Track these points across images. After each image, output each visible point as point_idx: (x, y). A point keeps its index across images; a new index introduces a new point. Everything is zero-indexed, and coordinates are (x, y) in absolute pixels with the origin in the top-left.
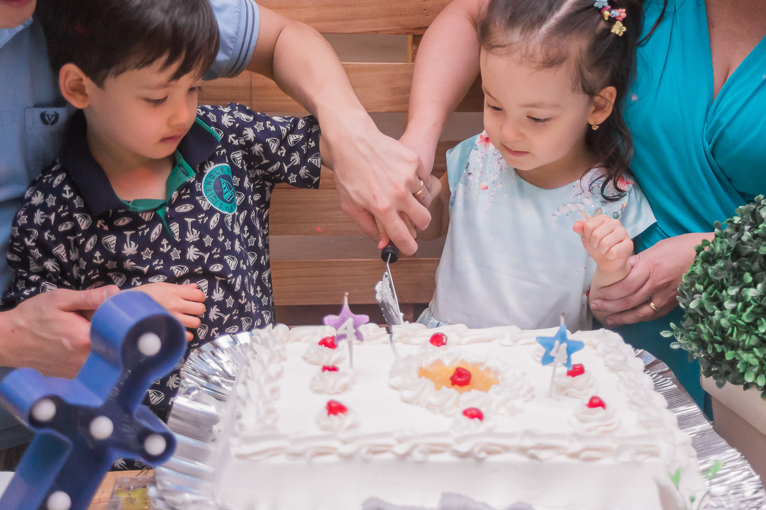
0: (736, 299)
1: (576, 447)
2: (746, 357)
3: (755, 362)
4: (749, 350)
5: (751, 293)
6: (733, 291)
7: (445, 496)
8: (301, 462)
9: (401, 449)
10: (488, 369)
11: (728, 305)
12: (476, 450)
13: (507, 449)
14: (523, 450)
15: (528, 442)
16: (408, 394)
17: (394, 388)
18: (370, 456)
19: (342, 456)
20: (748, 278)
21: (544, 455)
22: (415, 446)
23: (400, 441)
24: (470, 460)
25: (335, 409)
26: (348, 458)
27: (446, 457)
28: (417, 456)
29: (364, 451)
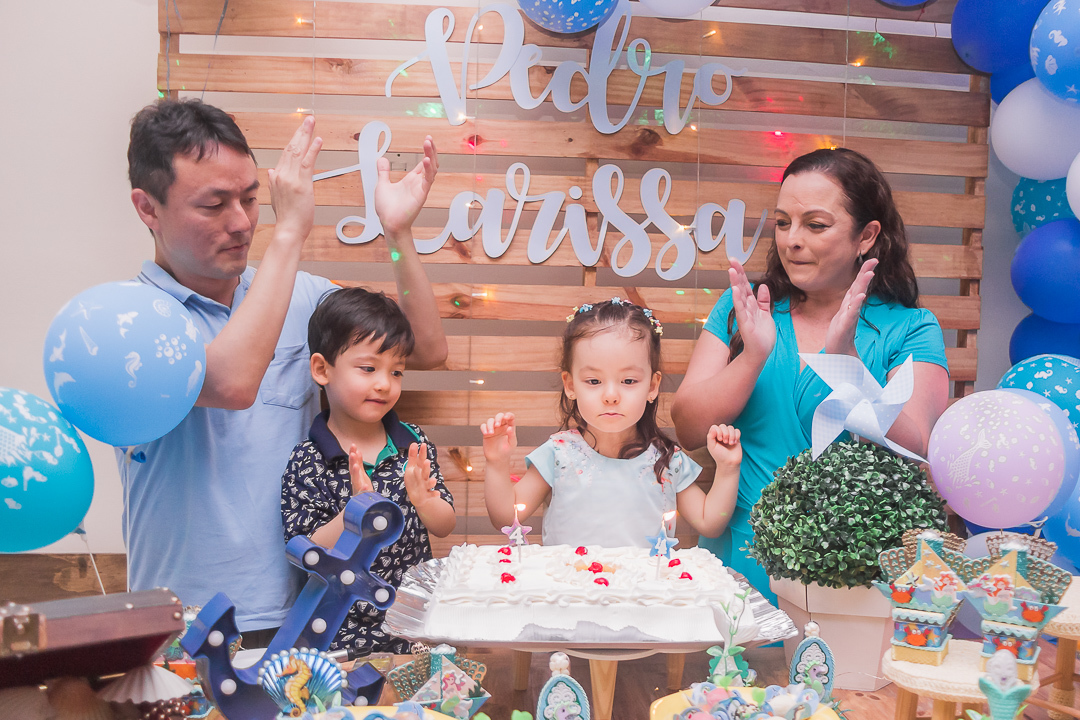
0: (780, 513)
1: (670, 596)
2: (787, 551)
3: (793, 554)
4: (789, 547)
5: (789, 508)
6: (778, 508)
7: (579, 623)
8: (484, 605)
9: (551, 599)
10: (615, 565)
11: (775, 517)
12: (602, 599)
13: (623, 599)
14: (634, 599)
15: (637, 594)
16: (557, 576)
17: (549, 575)
18: (529, 603)
19: (510, 602)
20: (788, 499)
21: (647, 602)
22: (560, 597)
23: (550, 594)
24: (598, 606)
25: (507, 578)
26: (515, 603)
27: (583, 605)
28: (562, 602)
29: (526, 599)
